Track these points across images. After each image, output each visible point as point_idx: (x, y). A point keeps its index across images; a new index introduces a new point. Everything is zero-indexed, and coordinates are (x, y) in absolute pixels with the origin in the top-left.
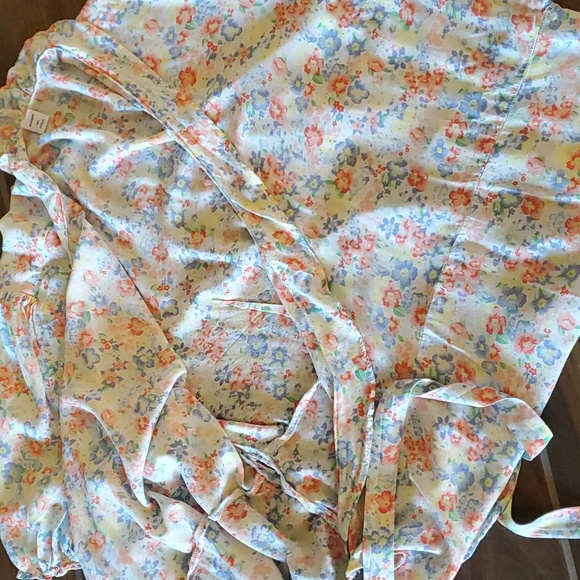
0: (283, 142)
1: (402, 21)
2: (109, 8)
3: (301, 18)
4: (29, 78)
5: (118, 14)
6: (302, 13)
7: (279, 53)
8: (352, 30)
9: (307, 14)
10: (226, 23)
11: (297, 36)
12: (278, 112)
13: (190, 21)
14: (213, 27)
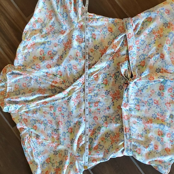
0: (79, 74)
1: (93, 38)
2: (22, 56)
3: (71, 45)
4: (5, 79)
5: (25, 56)
6: (71, 43)
7: (69, 54)
8: (83, 44)
9: (72, 43)
10: (53, 51)
11: (71, 49)
12: (75, 68)
13: (44, 53)
14: (50, 53)
